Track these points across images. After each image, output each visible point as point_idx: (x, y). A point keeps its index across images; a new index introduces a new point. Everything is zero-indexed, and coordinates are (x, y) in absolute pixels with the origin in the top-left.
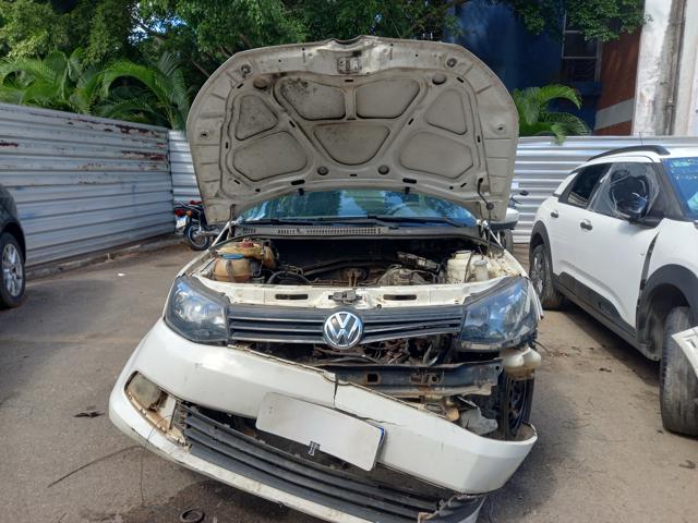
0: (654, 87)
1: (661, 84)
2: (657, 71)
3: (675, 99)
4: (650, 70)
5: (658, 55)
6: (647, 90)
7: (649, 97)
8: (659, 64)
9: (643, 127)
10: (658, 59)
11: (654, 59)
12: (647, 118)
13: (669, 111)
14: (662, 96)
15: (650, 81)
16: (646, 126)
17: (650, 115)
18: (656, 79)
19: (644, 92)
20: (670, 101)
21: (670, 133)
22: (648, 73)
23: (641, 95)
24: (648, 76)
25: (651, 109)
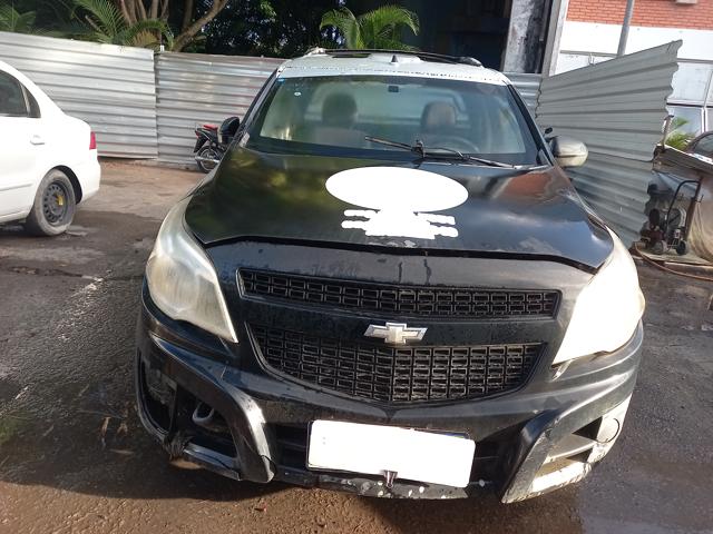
0: (527, 23)
1: (534, 19)
2: (530, 4)
3: (545, 38)
4: (524, 2)
6: (520, 25)
7: (522, 33)
9: (512, 67)
12: (518, 56)
13: (540, 51)
14: (535, 32)
15: (523, 16)
16: (516, 67)
17: (522, 54)
18: (529, 14)
19: (516, 27)
20: (541, 40)
21: (540, 72)
22: (523, 6)
23: (513, 30)
24: (521, 9)
25: (523, 48)
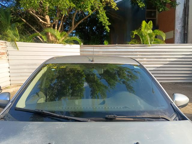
0: (180, 28)
1: (183, 27)
2: (181, 22)
3: (187, 31)
4: (179, 22)
5: (181, 17)
6: (179, 29)
7: (179, 31)
8: (181, 20)
9: (177, 41)
10: (181, 18)
11: (180, 18)
12: (179, 38)
14: (183, 31)
15: (179, 26)
17: (180, 37)
18: (181, 25)
19: (178, 29)
22: (179, 23)
23: (177, 30)
24: (178, 24)
25: (180, 35)
